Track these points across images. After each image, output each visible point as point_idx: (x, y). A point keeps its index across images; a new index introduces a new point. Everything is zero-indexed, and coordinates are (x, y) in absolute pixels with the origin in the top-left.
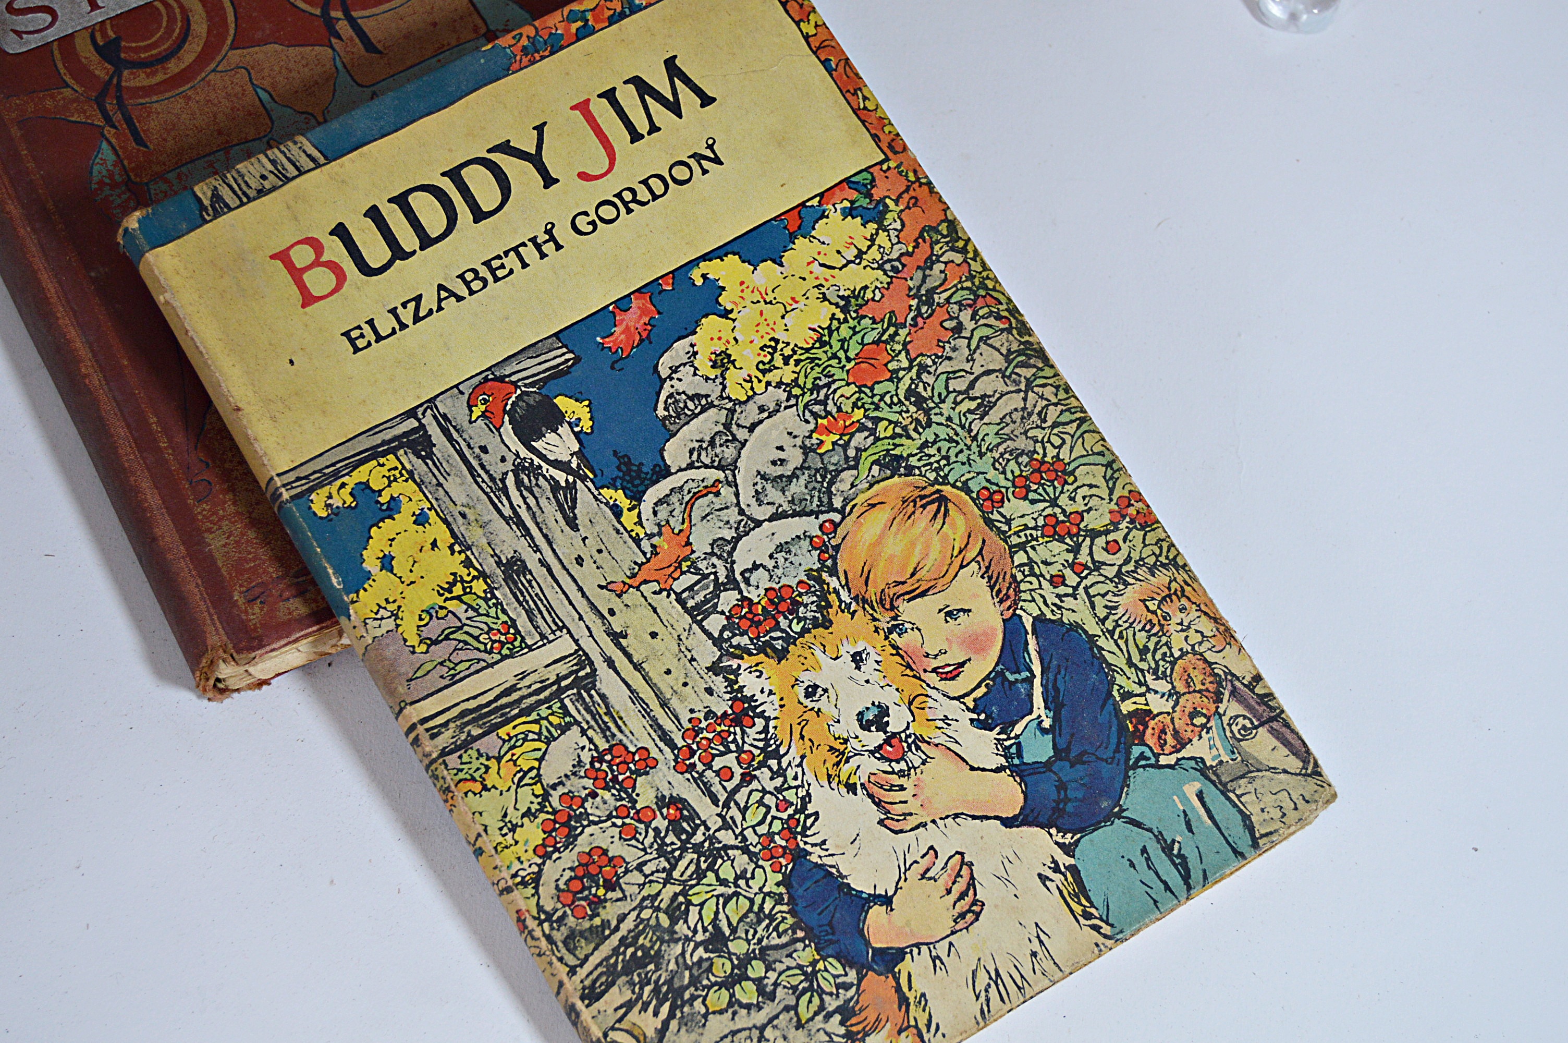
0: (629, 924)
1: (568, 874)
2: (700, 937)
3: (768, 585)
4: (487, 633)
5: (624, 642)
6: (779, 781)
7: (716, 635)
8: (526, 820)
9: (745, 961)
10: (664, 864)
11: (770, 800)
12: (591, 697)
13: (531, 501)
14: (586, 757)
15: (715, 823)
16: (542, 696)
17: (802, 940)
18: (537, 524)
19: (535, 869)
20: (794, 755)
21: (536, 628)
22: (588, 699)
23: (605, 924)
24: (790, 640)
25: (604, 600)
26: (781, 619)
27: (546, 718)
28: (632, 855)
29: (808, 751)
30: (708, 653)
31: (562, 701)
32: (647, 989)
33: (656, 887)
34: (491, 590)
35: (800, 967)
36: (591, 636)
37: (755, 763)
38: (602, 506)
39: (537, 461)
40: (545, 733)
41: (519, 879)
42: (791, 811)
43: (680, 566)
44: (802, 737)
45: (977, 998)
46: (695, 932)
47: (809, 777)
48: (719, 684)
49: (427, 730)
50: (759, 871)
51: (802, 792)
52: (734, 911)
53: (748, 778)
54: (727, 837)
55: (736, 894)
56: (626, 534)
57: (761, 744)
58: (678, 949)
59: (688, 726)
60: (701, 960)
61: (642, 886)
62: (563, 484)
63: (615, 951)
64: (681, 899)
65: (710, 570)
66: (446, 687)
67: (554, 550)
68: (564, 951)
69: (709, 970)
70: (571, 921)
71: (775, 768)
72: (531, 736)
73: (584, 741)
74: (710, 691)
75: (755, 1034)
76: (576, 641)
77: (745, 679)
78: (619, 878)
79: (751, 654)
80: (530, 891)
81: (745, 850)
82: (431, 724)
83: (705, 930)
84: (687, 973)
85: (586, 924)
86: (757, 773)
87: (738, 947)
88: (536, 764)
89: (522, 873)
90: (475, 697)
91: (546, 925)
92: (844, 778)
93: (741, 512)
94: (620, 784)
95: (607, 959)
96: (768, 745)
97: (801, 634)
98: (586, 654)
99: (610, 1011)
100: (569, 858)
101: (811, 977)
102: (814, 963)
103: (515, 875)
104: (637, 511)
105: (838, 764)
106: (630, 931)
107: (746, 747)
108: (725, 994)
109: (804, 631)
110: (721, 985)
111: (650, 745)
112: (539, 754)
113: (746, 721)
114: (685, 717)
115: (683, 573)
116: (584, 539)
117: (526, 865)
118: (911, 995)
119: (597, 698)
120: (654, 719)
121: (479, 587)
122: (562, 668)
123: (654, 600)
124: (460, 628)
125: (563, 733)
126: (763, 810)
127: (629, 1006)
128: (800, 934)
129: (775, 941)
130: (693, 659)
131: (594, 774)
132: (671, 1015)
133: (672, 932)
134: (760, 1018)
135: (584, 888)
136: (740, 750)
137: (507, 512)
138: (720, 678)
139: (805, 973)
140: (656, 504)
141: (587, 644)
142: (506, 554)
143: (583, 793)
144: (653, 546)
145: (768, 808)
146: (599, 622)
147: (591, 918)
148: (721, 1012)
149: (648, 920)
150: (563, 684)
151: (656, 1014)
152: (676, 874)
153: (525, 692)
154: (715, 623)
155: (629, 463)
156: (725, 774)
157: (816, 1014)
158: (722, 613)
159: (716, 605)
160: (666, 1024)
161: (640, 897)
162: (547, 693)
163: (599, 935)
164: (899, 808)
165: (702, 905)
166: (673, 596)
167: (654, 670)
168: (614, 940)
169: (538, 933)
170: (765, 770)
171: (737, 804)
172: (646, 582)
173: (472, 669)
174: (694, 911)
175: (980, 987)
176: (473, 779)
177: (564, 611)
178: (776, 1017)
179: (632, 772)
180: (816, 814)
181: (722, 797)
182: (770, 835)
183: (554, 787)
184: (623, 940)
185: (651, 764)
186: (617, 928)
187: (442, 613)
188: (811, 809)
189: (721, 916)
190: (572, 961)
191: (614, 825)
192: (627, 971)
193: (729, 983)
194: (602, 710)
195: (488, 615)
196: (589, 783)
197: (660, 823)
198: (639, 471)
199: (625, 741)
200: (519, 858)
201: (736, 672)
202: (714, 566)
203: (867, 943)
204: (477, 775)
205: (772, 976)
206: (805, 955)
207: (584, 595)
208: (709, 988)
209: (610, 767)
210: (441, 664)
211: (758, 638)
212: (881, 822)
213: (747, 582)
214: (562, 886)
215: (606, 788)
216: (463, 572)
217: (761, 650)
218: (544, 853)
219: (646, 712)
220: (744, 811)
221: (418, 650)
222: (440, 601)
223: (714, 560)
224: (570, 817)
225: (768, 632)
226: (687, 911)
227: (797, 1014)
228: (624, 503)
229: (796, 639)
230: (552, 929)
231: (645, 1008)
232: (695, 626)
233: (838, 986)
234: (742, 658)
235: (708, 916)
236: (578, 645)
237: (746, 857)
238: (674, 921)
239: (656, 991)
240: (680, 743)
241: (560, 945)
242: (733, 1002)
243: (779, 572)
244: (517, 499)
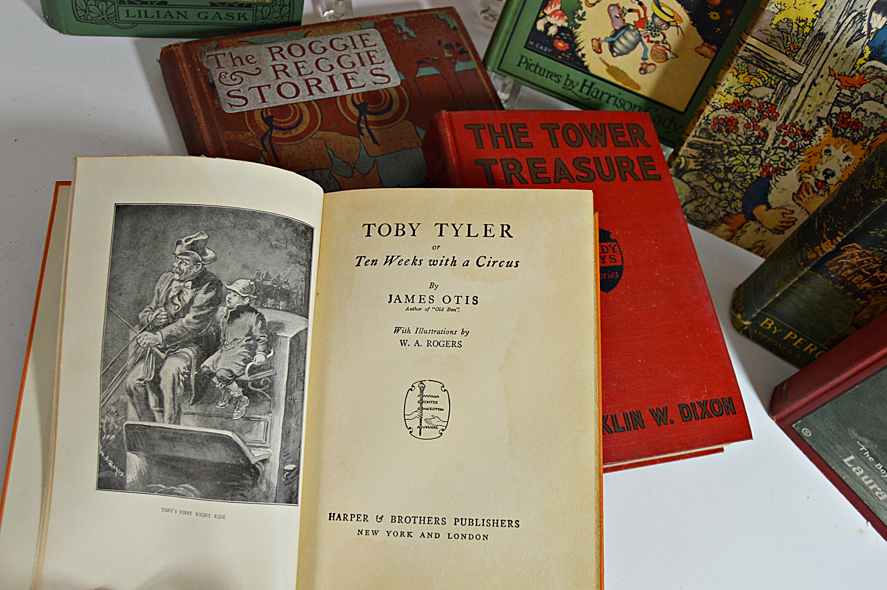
0: (719, 143)
1: (724, 117)
2: (727, 164)
3: (860, 118)
4: (791, 43)
5: (813, 86)
6: (791, 158)
7: (832, 112)
8: (734, 95)
9: (728, 180)
10: (744, 142)
11: (783, 159)
12: (787, 88)
13: (850, 26)
14: (766, 99)
15: (766, 148)
16: (779, 74)
17: (743, 191)
18: (842, 33)
19: (720, 107)
20: (803, 158)
21: (802, 57)
22: (786, 88)
23: (715, 136)
24: (843, 135)
25: (825, 71)
26: (849, 129)
27: (772, 80)
28: (741, 131)
29: (806, 161)
30: (823, 113)
31: (781, 80)
32: (702, 159)
33: (735, 144)
34: (808, 34)
35: (734, 196)
36: (809, 75)
37: (793, 149)
38: (861, 50)
39: (867, 18)
40: (766, 82)
41: (713, 104)
42: (783, 167)
43: (851, 87)
44: (810, 157)
45: (754, 245)
46: (728, 162)
47: (797, 166)
48: (815, 123)
49: (746, 47)
50: (757, 169)
51: (791, 167)
52: (741, 169)
53: (786, 149)
54: (763, 154)
55: (746, 167)
56: (854, 64)
57: (800, 146)
58: (719, 160)
59: (794, 122)
60: (720, 169)
61: (733, 139)
62: (862, 32)
63: (708, 144)
64: (735, 153)
65: (855, 98)
66: (764, 43)
67: (835, 45)
68: (699, 130)
69: (718, 172)
70: (710, 127)
71: (795, 155)
72: (763, 79)
73: (770, 95)
74: (810, 122)
75: (707, 195)
76: (805, 72)
77: (821, 130)
78: (732, 132)
79: (831, 127)
80: (712, 110)
81: (762, 161)
82: (749, 47)
83: (730, 164)
84: (713, 167)
85: (711, 131)
86: (790, 151)
87: (730, 176)
88: (754, 86)
89: (716, 104)
90: (766, 54)
91: (704, 121)
92: (803, 175)
93: (883, 95)
94: (763, 114)
95: (704, 143)
96: (801, 149)
97: (847, 137)
98: (802, 78)
99: (689, 153)
100: (729, 114)
101: (733, 200)
102: (738, 198)
103: (714, 103)
104: (865, 62)
105: (806, 171)
106: (717, 145)
107: (797, 143)
108: (713, 180)
109: (849, 138)
110: (715, 177)
111: (781, 115)
112: (758, 85)
113: (806, 138)
114: (797, 120)
115: (849, 90)
116: (845, 52)
117: (719, 103)
118: (744, 228)
119: (788, 90)
120: (791, 111)
121: (807, 30)
122: (792, 74)
123: (834, 86)
124: (788, 34)
125: (769, 88)
126: (778, 159)
127: (694, 157)
128: (744, 190)
129: (738, 185)
130: (819, 111)
131: (761, 105)
132: (698, 170)
133: (724, 155)
134: (712, 193)
135: (722, 124)
136: (795, 142)
137: (841, 21)
138: (816, 122)
139: (733, 198)
140: (871, 66)
141: (806, 76)
142: (824, 31)
143: (753, 106)
144: (854, 75)
145: (780, 160)
146: (816, 74)
147: (714, 132)
148: (707, 182)
149: (723, 147)
150: (787, 77)
151: (696, 166)
152: (743, 147)
153: (777, 68)
154: (836, 110)
155: (882, 48)
156: (784, 142)
157: (723, 207)
158: (841, 110)
159: (843, 106)
160: (695, 170)
161: (729, 141)
162: (780, 74)
163: (710, 136)
164: (801, 196)
165: (737, 159)
166: (839, 92)
167: (808, 101)
168: (711, 142)
169: (700, 120)
170: (792, 152)
171: (776, 151)
172: (839, 80)
173: (775, 47)
174: (734, 158)
175: (758, 244)
176: (737, 71)
177: (814, 61)
178: (715, 197)
179: (769, 115)
180: (786, 175)
181: (776, 145)
182: (771, 166)
183: (750, 96)
184: (713, 144)
185: (775, 119)
186: (715, 141)
187: (790, 25)
188: (787, 172)
189: (737, 167)
190: (697, 134)
191: (748, 121)
192: (704, 151)
193: (718, 180)
194: (784, 94)
195: (798, 39)
196: (757, 105)
197: (756, 133)
198: (881, 54)
199: (778, 107)
200: (720, 100)
201: (822, 126)
202: (857, 98)
203: (753, 209)
204: (740, 71)
205: (727, 190)
206: (739, 195)
207: (823, 64)
208: (713, 175)
209: (766, 108)
210: (772, 36)
211: (838, 125)
212: (794, 194)
213: (857, 111)
214: (719, 118)
215: (759, 111)
216: (810, 21)
217: (834, 129)
218: (726, 106)
219: (792, 108)
220: (775, 154)
221: (772, 26)
222: (794, 21)
223: (860, 97)
224: (742, 107)
225: (842, 127)
226: (732, 156)
227: (720, 202)
228: (866, 56)
229: (844, 137)
230: (704, 123)
231: (695, 162)
232: (831, 105)
233: (735, 208)
234: (828, 124)
235: (735, 163)
236: (804, 73)
237: (759, 163)
238: (727, 155)
239: (702, 162)
240: (787, 123)
241: (700, 128)
242: (713, 184)
243: (866, 119)
244: (847, 21)
